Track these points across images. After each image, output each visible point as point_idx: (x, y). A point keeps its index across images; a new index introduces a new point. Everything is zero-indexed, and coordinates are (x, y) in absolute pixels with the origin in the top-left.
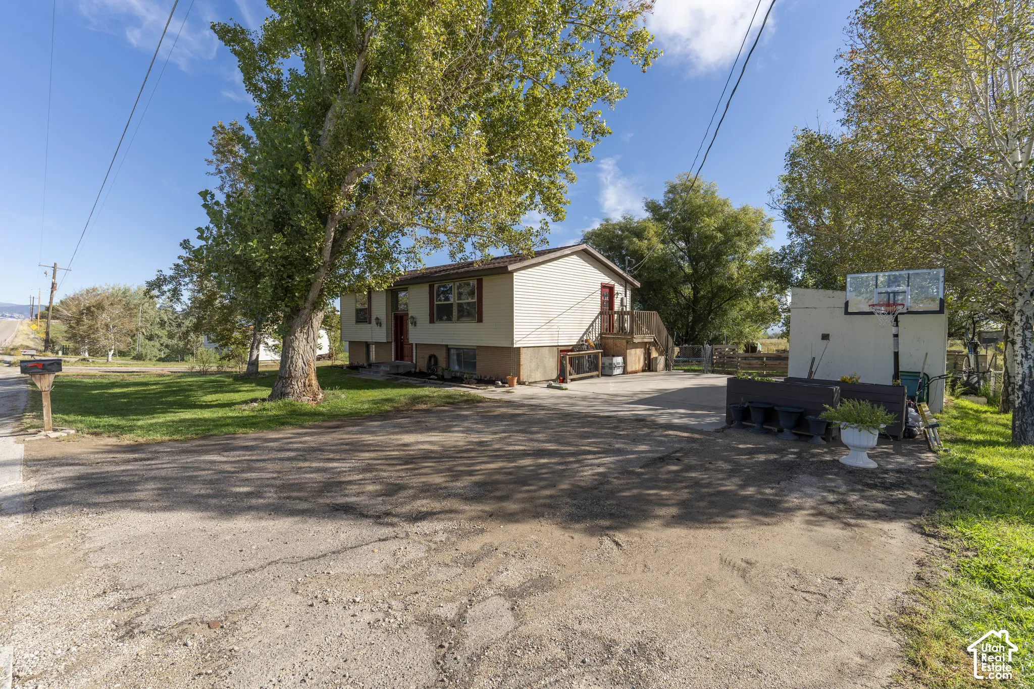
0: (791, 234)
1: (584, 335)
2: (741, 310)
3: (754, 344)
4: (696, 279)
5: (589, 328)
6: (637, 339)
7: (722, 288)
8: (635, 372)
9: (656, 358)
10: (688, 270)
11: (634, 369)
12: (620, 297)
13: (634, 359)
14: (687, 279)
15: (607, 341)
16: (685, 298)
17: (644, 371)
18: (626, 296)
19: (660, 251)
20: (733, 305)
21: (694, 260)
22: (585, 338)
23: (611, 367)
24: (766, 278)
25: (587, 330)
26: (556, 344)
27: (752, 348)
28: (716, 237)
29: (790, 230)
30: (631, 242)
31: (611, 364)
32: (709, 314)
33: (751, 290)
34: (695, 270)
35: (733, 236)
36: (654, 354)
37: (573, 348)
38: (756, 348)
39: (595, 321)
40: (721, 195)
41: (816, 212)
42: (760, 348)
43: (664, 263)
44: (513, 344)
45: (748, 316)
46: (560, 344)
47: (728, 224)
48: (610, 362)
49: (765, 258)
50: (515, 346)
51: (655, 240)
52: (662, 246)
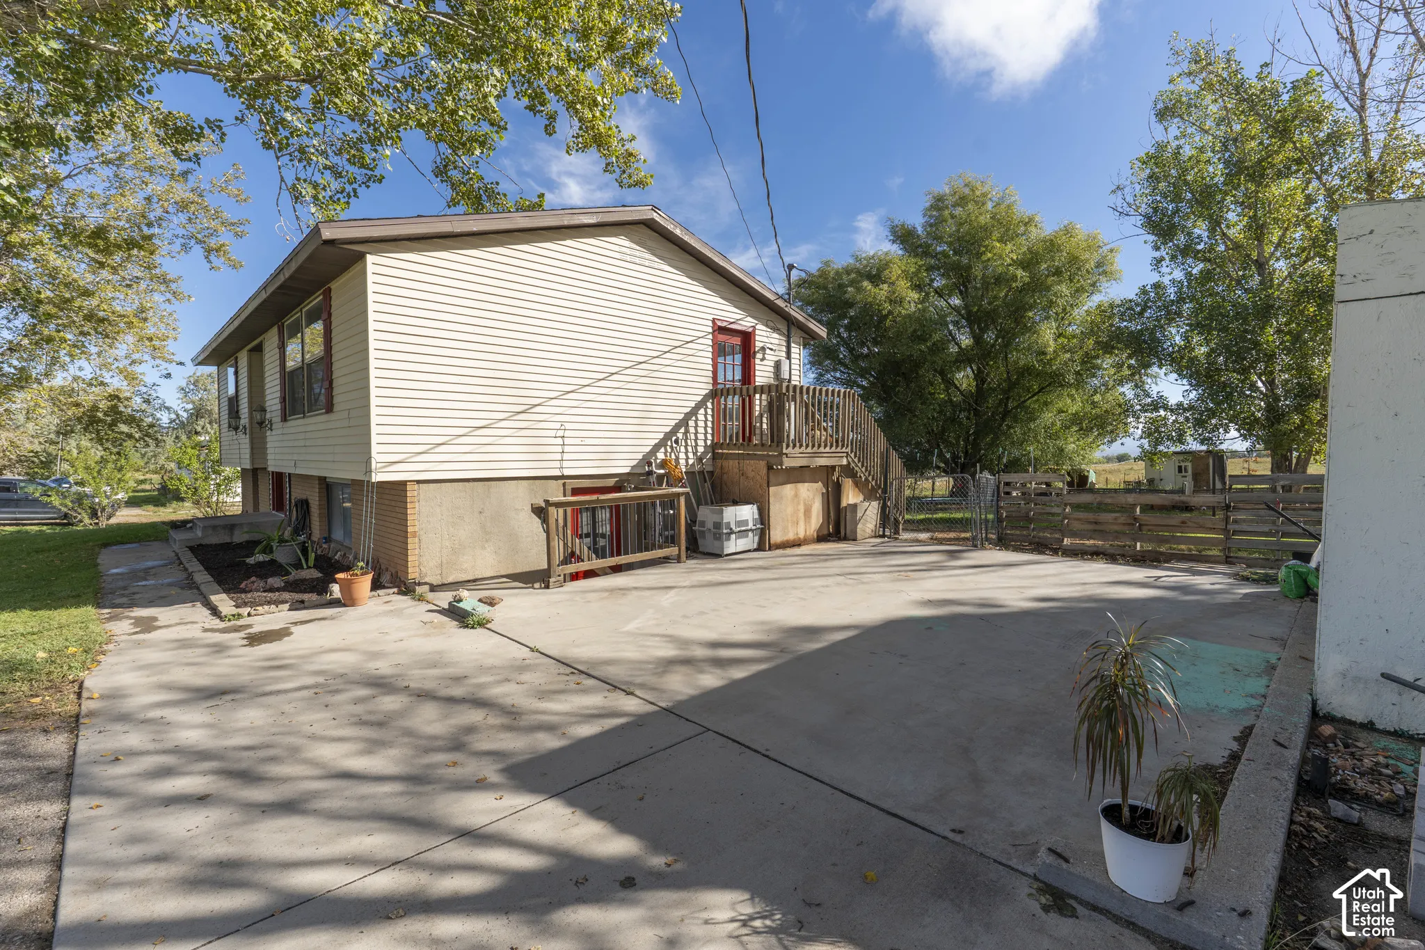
0: (1159, 261)
1: (656, 448)
2: (1061, 411)
3: (1082, 471)
4: (979, 355)
5: (674, 431)
6: (794, 458)
7: (1028, 371)
8: (797, 544)
9: (855, 506)
10: (966, 340)
11: (791, 536)
12: (771, 358)
13: (790, 510)
14: (964, 358)
15: (725, 463)
16: (961, 393)
17: (821, 539)
18: (789, 357)
19: (913, 305)
20: (1046, 404)
21: (975, 319)
22: (661, 456)
23: (720, 532)
24: (1108, 348)
25: (668, 436)
26: (557, 473)
27: (1079, 481)
28: (1014, 278)
29: (1157, 254)
30: (859, 290)
31: (718, 525)
32: (1003, 419)
33: (1077, 373)
34: (978, 340)
35: (1047, 276)
36: (851, 496)
37: (621, 483)
38: (1087, 477)
39: (693, 412)
40: (1022, 209)
41: (1211, 216)
42: (1092, 478)
43: (921, 329)
44: (369, 471)
45: (1076, 420)
46: (567, 472)
47: (1037, 254)
48: (716, 518)
49: (1106, 312)
50: (377, 477)
51: (903, 285)
52: (914, 295)
